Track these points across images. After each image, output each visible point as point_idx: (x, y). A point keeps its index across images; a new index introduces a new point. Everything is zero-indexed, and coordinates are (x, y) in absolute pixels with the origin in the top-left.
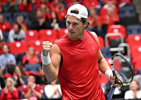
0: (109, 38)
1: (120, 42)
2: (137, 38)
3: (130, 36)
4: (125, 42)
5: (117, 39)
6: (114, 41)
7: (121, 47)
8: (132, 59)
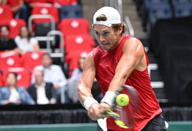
0: (34, 22)
1: (49, 29)
2: (75, 24)
3: (64, 21)
4: (57, 29)
5: (46, 25)
6: (41, 26)
7: (51, 36)
8: (66, 54)
